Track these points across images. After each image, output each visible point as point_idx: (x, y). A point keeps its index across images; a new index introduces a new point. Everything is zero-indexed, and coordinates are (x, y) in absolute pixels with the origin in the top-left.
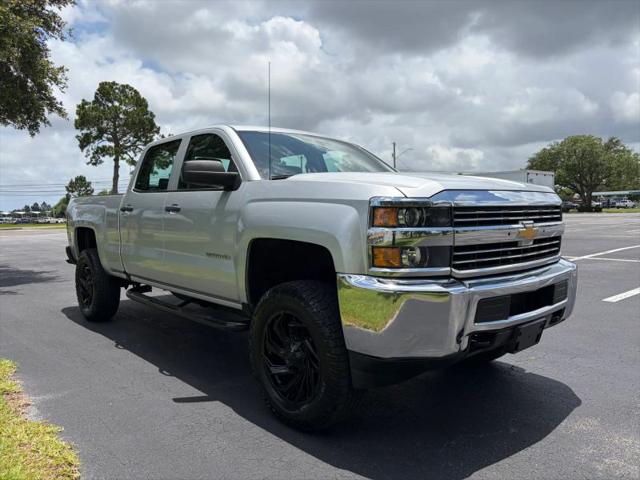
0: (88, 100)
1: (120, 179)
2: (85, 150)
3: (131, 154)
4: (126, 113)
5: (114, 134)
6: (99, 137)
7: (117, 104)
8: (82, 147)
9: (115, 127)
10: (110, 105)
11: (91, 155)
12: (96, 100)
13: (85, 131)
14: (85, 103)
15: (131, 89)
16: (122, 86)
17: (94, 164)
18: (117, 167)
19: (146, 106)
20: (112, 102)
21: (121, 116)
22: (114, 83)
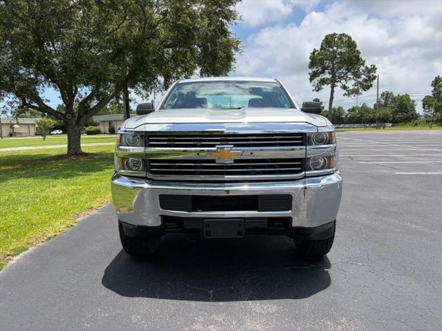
0: (317, 49)
1: (334, 100)
2: (313, 82)
3: (343, 82)
4: (340, 54)
5: (332, 70)
6: (323, 72)
7: (335, 48)
8: (311, 80)
9: (333, 65)
10: (331, 50)
11: (316, 85)
12: (322, 48)
13: (315, 69)
14: (315, 51)
15: (346, 36)
16: (341, 35)
17: (317, 91)
18: (332, 92)
19: (355, 46)
20: (332, 47)
21: (338, 56)
22: (334, 34)
